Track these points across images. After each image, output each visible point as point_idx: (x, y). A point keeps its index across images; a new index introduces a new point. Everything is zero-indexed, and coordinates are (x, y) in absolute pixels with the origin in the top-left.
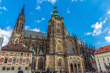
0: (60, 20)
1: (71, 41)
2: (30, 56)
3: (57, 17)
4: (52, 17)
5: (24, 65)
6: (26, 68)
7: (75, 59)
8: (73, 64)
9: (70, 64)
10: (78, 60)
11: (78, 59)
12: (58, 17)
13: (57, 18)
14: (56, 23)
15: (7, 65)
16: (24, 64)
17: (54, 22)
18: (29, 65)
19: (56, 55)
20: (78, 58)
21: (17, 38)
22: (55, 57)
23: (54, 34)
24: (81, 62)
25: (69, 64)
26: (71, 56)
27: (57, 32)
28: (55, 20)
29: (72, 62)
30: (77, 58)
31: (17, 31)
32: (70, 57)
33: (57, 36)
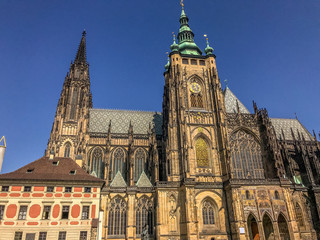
0: (202, 63)
1: (247, 132)
2: (95, 196)
3: (188, 52)
4: (172, 56)
5: (77, 223)
6: (82, 232)
7: (263, 197)
8: (259, 218)
9: (246, 216)
10: (276, 202)
11: (277, 197)
12: (195, 53)
13: (192, 56)
14: (185, 74)
15: (26, 225)
16: (75, 220)
17: (178, 73)
18: (92, 223)
19: (189, 187)
20: (276, 192)
21: (68, 140)
22: (188, 193)
23: (179, 115)
24: (291, 206)
25: (243, 216)
26: (248, 188)
27: (194, 105)
28: (183, 66)
29: (254, 210)
30: (272, 192)
31: (68, 118)
32: (243, 192)
33: (192, 121)
